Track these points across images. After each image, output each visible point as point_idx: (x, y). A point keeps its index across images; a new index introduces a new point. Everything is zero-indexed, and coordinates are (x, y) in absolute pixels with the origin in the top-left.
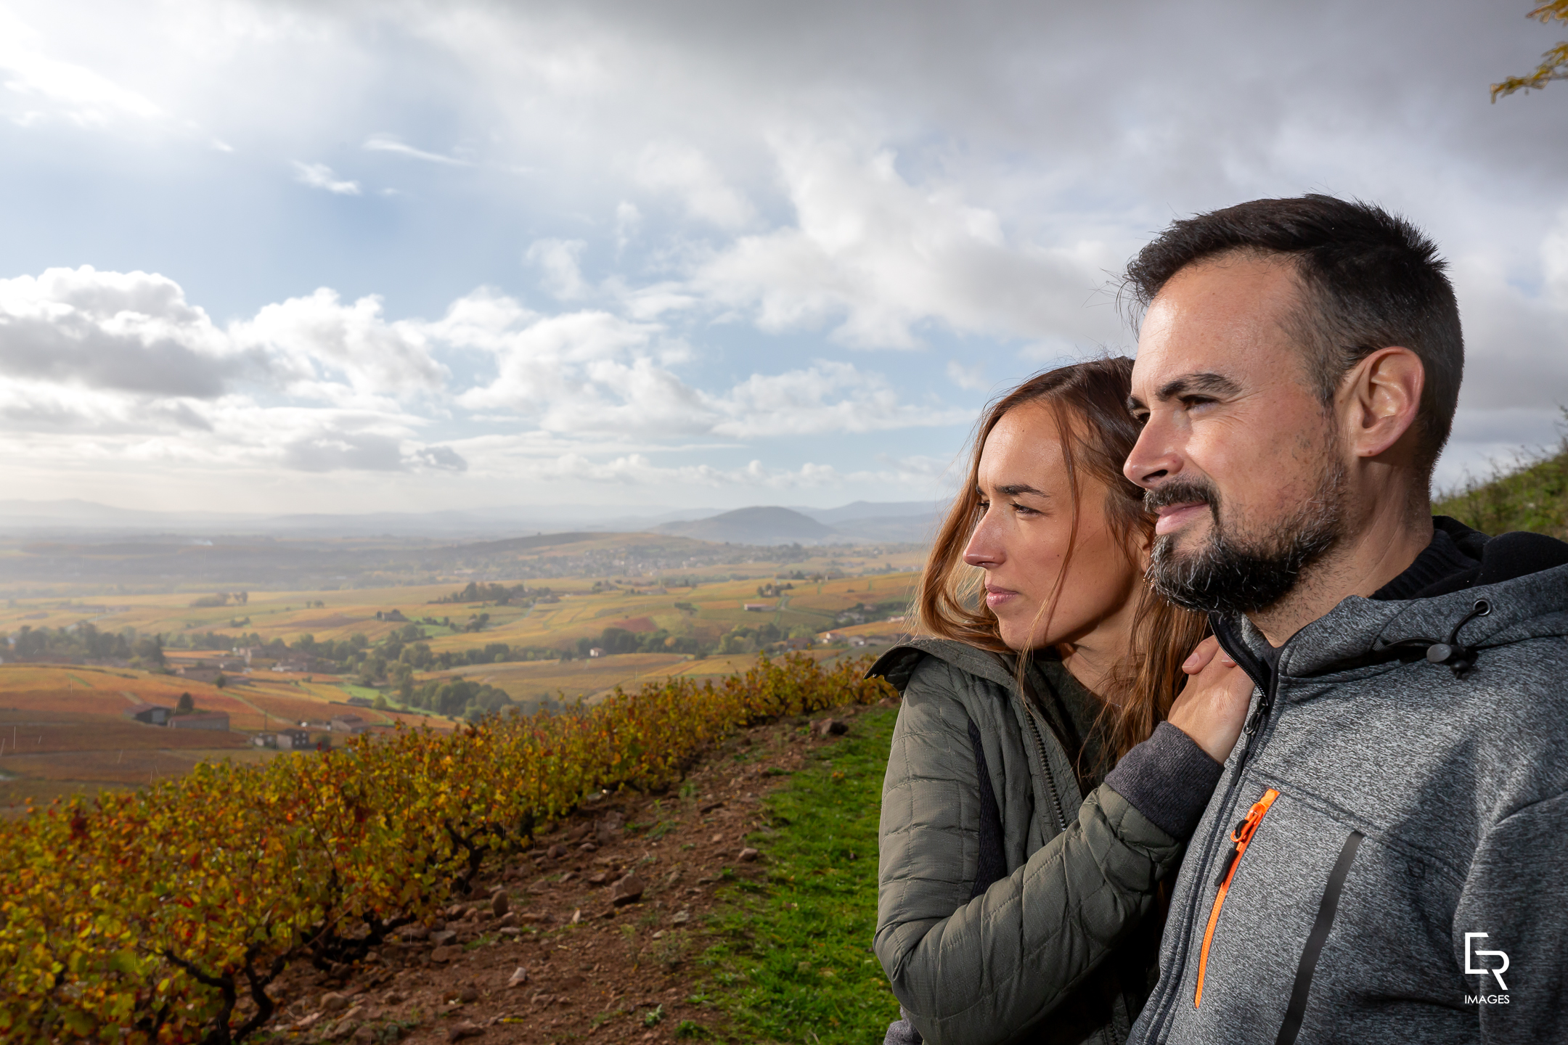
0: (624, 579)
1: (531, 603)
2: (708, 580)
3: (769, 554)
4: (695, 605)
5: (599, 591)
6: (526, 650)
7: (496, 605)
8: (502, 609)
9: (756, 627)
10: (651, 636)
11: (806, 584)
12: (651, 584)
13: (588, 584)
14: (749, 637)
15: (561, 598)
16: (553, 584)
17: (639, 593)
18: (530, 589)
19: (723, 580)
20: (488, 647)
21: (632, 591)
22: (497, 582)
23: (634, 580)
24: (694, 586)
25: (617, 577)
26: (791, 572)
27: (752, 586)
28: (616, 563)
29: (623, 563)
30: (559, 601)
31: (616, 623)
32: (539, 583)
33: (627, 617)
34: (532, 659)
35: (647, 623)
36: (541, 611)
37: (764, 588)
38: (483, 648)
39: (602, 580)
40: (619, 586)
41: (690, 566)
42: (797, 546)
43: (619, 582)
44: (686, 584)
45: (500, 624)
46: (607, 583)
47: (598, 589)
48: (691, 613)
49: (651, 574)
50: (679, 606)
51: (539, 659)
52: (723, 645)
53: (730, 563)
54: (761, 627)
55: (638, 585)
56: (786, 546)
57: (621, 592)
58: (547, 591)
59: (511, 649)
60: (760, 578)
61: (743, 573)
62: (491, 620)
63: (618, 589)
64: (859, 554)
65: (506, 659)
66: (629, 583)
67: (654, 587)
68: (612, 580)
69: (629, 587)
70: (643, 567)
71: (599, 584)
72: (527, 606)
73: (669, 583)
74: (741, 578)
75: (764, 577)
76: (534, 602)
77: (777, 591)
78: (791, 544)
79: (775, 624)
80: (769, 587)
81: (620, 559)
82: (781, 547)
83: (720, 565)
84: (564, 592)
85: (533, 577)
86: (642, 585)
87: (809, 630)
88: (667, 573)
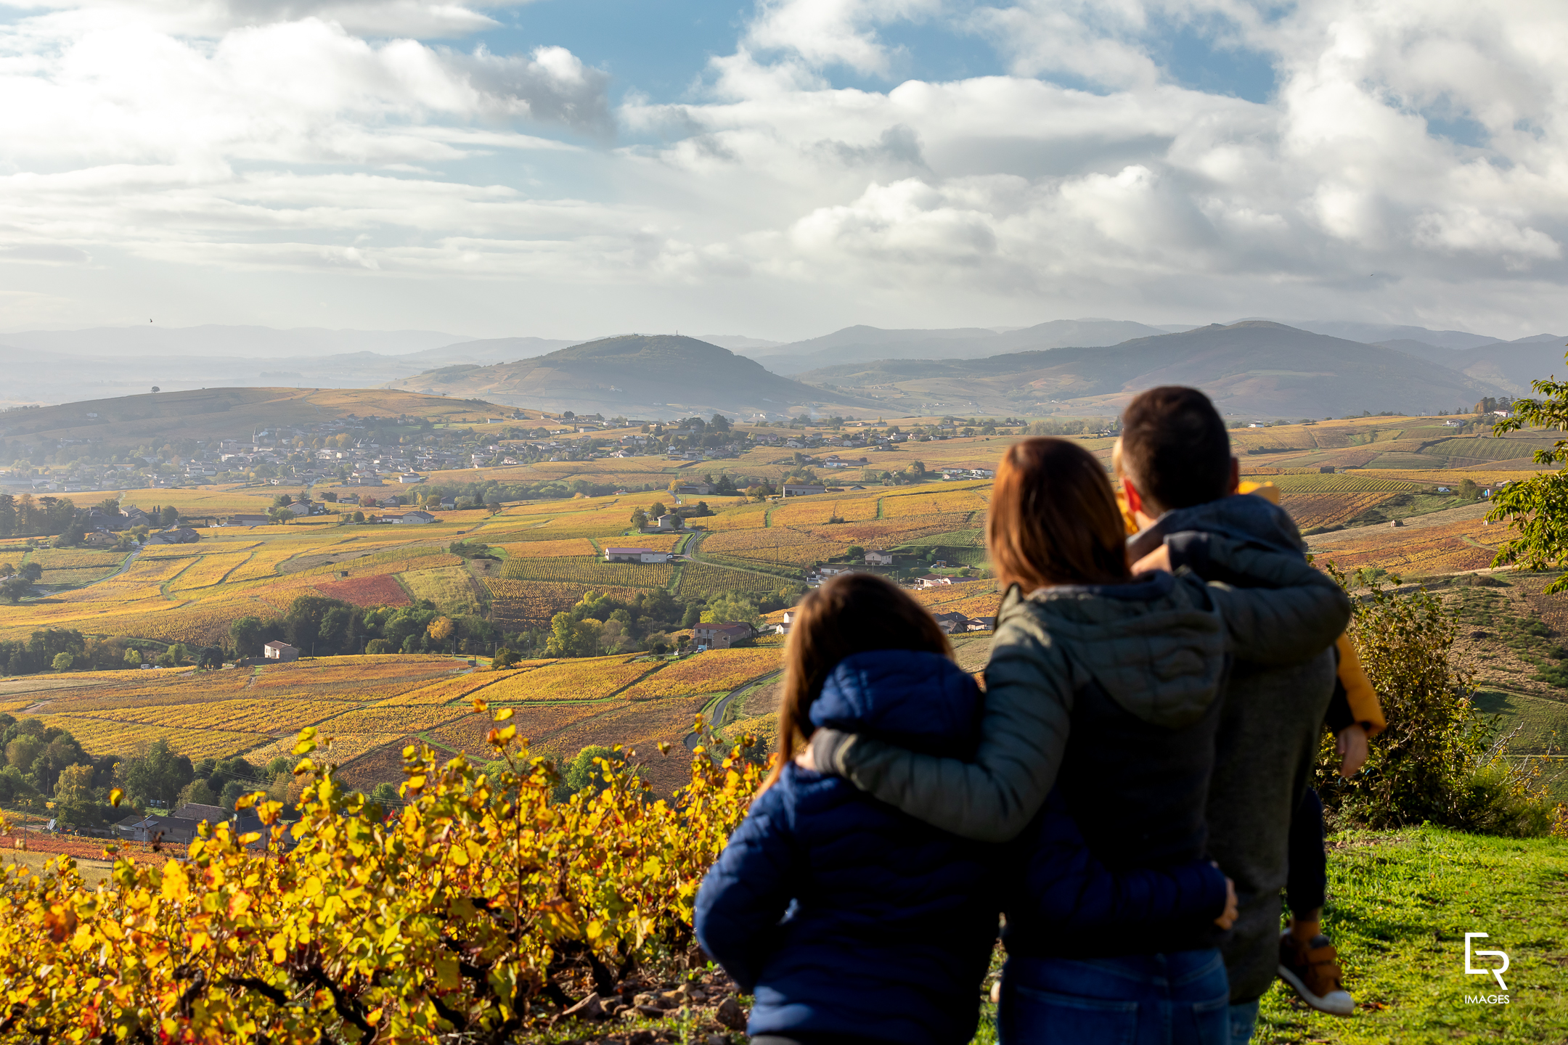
0: (342, 492)
1: (136, 542)
2: (527, 494)
3: (658, 441)
4: (497, 549)
5: (285, 517)
6: (123, 645)
7: (58, 546)
8: (70, 555)
9: (630, 600)
10: (400, 614)
11: (739, 504)
12: (402, 501)
13: (263, 501)
14: (612, 620)
15: (200, 531)
16: (185, 499)
17: (373, 521)
18: (134, 511)
19: (561, 494)
20: (36, 635)
21: (359, 517)
22: (59, 495)
23: (364, 493)
24: (495, 507)
25: (326, 487)
26: (708, 479)
27: (621, 510)
28: (326, 453)
29: (339, 455)
30: (196, 538)
31: (319, 588)
32: (153, 497)
33: (345, 574)
34: (137, 666)
35: (391, 587)
36: (155, 559)
37: (648, 515)
38: (27, 638)
39: (294, 492)
40: (329, 505)
41: (485, 464)
42: (721, 422)
43: (331, 497)
44: (479, 504)
45: (66, 587)
46: (304, 500)
47: (282, 513)
48: (488, 566)
49: (400, 481)
50: (459, 549)
51: (152, 666)
52: (555, 638)
53: (573, 457)
54: (642, 597)
55: (371, 503)
56: (698, 422)
57: (334, 518)
58: (171, 514)
59: (90, 640)
60: (639, 490)
61: (604, 480)
62: (45, 578)
63: (327, 512)
64: (856, 441)
65: (80, 664)
66: (354, 499)
67: (405, 509)
68: (315, 492)
69: (353, 508)
70: (382, 466)
71: (286, 501)
72: (126, 547)
73: (444, 498)
74: (597, 491)
75: (648, 489)
76: (142, 539)
77: (677, 519)
78: (707, 419)
79: (672, 592)
80: (659, 510)
81: (333, 446)
82: (685, 424)
83: (552, 463)
84: (207, 520)
85: (142, 484)
86: (382, 505)
87: (745, 604)
88: (438, 477)
